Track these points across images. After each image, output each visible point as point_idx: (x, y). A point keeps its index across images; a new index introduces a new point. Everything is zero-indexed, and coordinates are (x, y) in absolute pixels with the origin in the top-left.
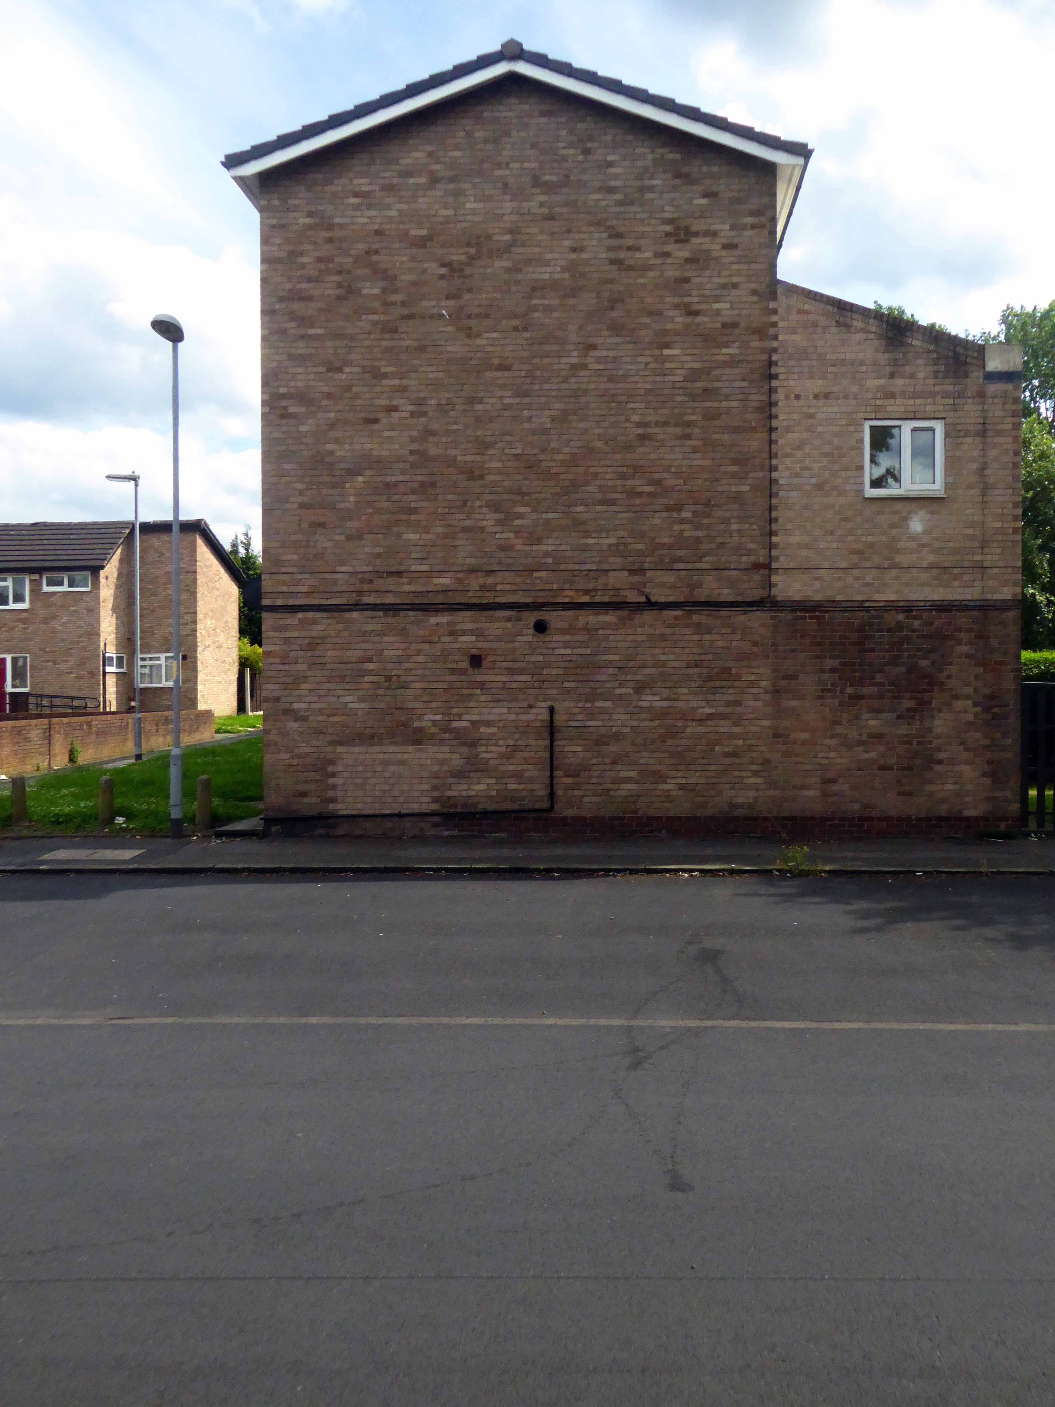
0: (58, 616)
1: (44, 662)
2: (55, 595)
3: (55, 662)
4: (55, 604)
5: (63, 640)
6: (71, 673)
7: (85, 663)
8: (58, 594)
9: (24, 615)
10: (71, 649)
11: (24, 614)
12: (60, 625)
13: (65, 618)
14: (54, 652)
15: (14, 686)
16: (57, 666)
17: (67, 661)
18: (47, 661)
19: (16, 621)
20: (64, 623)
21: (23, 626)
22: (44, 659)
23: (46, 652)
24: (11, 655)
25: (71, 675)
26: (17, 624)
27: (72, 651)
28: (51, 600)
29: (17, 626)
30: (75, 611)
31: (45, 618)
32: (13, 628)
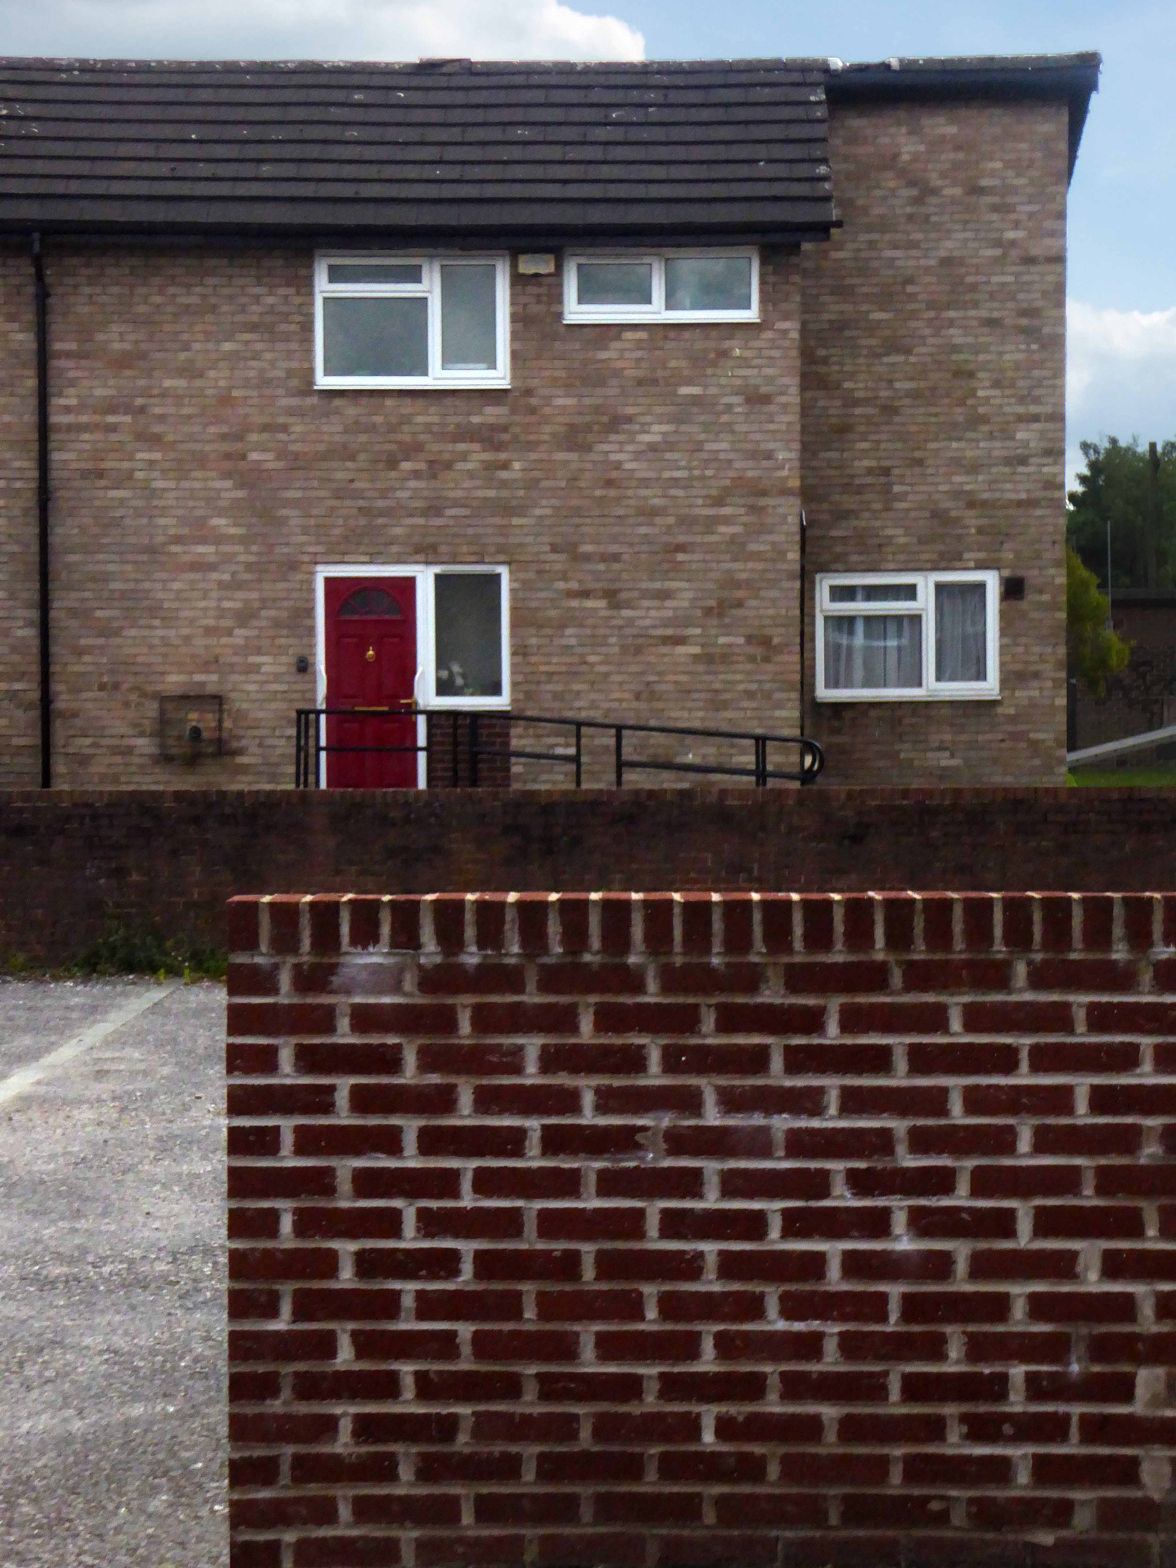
0: (629, 419)
1: (571, 594)
2: (618, 338)
3: (612, 596)
4: (617, 373)
5: (650, 513)
6: (680, 641)
7: (740, 604)
8: (629, 335)
9: (492, 414)
10: (681, 548)
11: (489, 410)
12: (638, 456)
13: (656, 428)
14: (616, 558)
15: (444, 688)
16: (625, 613)
17: (665, 595)
18: (585, 594)
19: (458, 436)
20: (653, 448)
21: (486, 456)
22: (574, 585)
23: (578, 558)
24: (438, 569)
25: (681, 650)
26: (462, 447)
27: (681, 557)
28: (603, 355)
29: (464, 457)
30: (695, 401)
31: (572, 428)
32: (448, 466)
